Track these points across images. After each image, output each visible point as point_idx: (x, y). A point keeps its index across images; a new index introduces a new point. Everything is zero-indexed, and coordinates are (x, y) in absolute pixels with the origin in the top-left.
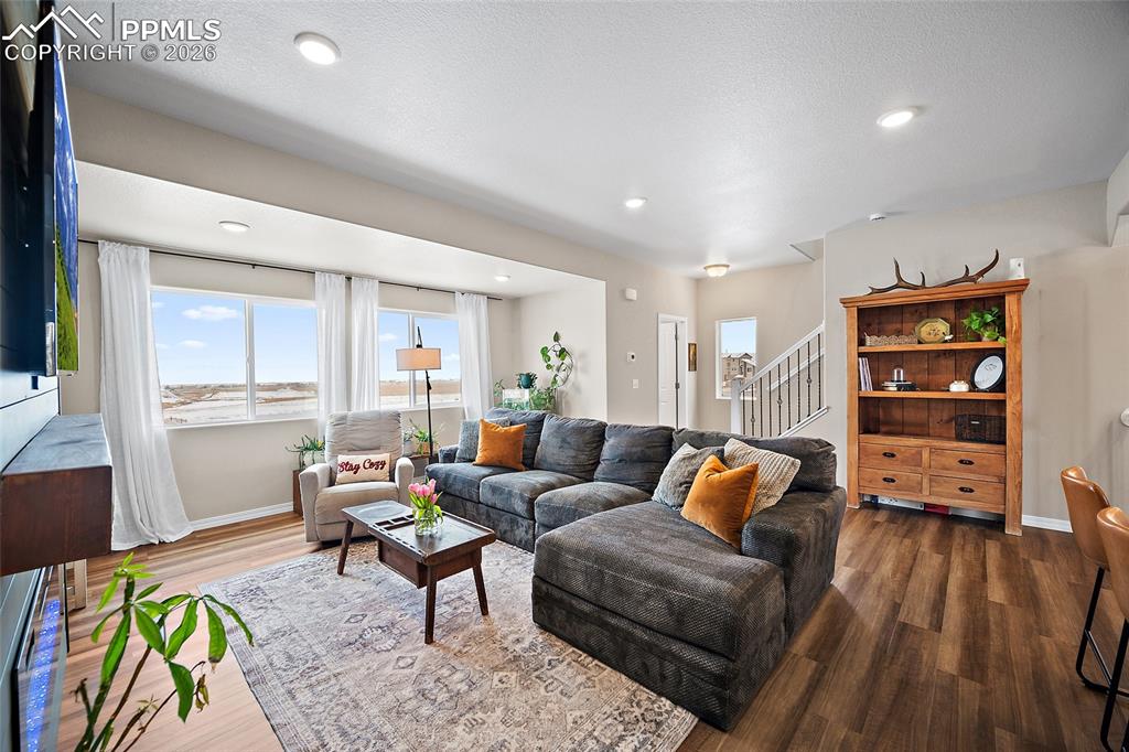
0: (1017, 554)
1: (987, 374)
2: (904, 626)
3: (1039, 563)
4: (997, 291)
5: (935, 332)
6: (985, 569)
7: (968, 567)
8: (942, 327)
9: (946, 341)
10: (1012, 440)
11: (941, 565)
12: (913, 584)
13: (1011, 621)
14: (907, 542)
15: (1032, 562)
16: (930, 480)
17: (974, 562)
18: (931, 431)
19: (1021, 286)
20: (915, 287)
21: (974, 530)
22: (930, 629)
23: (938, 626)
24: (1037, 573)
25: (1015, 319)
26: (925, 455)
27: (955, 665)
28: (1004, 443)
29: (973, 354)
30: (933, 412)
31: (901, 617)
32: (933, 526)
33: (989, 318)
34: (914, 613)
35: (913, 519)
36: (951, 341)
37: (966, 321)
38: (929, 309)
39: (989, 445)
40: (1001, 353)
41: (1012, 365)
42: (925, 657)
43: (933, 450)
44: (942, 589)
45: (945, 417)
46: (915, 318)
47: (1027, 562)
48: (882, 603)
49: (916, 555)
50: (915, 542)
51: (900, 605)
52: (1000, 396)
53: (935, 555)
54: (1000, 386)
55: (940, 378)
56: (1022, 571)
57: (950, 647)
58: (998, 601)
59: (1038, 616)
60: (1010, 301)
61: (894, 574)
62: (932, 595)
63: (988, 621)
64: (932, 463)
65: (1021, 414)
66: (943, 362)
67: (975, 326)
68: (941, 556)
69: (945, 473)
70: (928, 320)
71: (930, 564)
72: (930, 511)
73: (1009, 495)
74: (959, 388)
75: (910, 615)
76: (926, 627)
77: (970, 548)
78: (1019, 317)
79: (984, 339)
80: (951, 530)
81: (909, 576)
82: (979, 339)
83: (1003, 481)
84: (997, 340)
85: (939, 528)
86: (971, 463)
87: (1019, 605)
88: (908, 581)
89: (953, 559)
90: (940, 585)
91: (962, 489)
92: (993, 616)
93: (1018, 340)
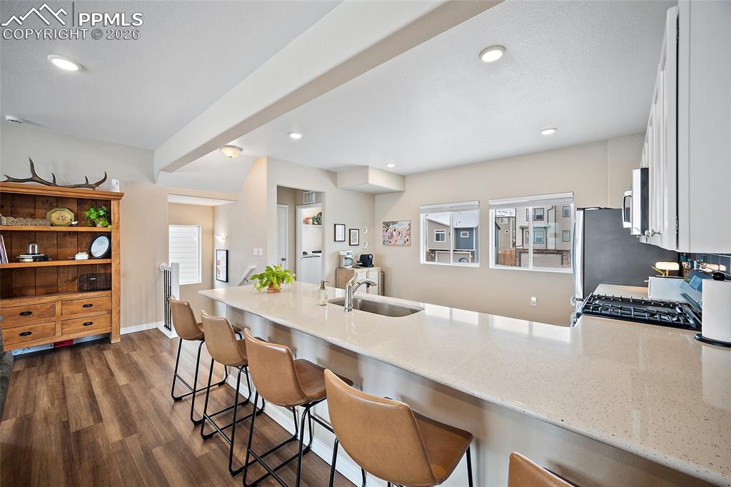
0: (122, 353)
1: (99, 247)
2: (78, 433)
3: (134, 352)
4: (106, 197)
5: (63, 218)
6: (109, 368)
7: (100, 373)
8: (68, 215)
9: (71, 225)
10: (115, 287)
11: (84, 379)
12: (71, 402)
13: (135, 390)
14: (51, 375)
15: (131, 353)
16: (62, 324)
17: (102, 368)
18: (59, 289)
19: (119, 196)
20: (49, 184)
21: (94, 348)
22: (95, 424)
23: (99, 418)
24: (135, 358)
25: (117, 214)
26: (58, 307)
27: (119, 434)
28: (110, 289)
29: (89, 234)
30: (61, 275)
31: (73, 429)
32: (66, 356)
33: (102, 213)
34: (81, 420)
35: (48, 357)
36: (77, 225)
37: (87, 213)
38: (59, 202)
39: (103, 292)
40: (108, 235)
41: (115, 242)
42: (100, 442)
43: (64, 303)
44: (91, 395)
45: (70, 277)
46: (46, 206)
47: (128, 355)
48: (52, 428)
49: (63, 381)
50: (58, 374)
51: (68, 422)
52: (108, 261)
53: (77, 375)
54: (108, 255)
55: (68, 251)
56: (129, 361)
57: (112, 426)
58: (124, 383)
59: (145, 380)
60: (113, 203)
61: (52, 403)
62: (87, 402)
63: (125, 397)
64: (63, 312)
65: (119, 270)
66: (69, 239)
67: (93, 217)
68: (81, 374)
69: (73, 316)
70: (57, 209)
71: (75, 383)
72: (59, 347)
73: (114, 320)
74: (82, 257)
75: (79, 424)
76: (92, 424)
77: (96, 360)
78: (119, 214)
79: (98, 225)
80: (80, 354)
81: (64, 398)
82: (94, 225)
83: (110, 312)
84: (107, 227)
85: (71, 356)
86: (91, 305)
87: (135, 380)
88: (66, 402)
89: (89, 372)
90: (89, 392)
91: (85, 324)
92: (126, 393)
93: (118, 228)
